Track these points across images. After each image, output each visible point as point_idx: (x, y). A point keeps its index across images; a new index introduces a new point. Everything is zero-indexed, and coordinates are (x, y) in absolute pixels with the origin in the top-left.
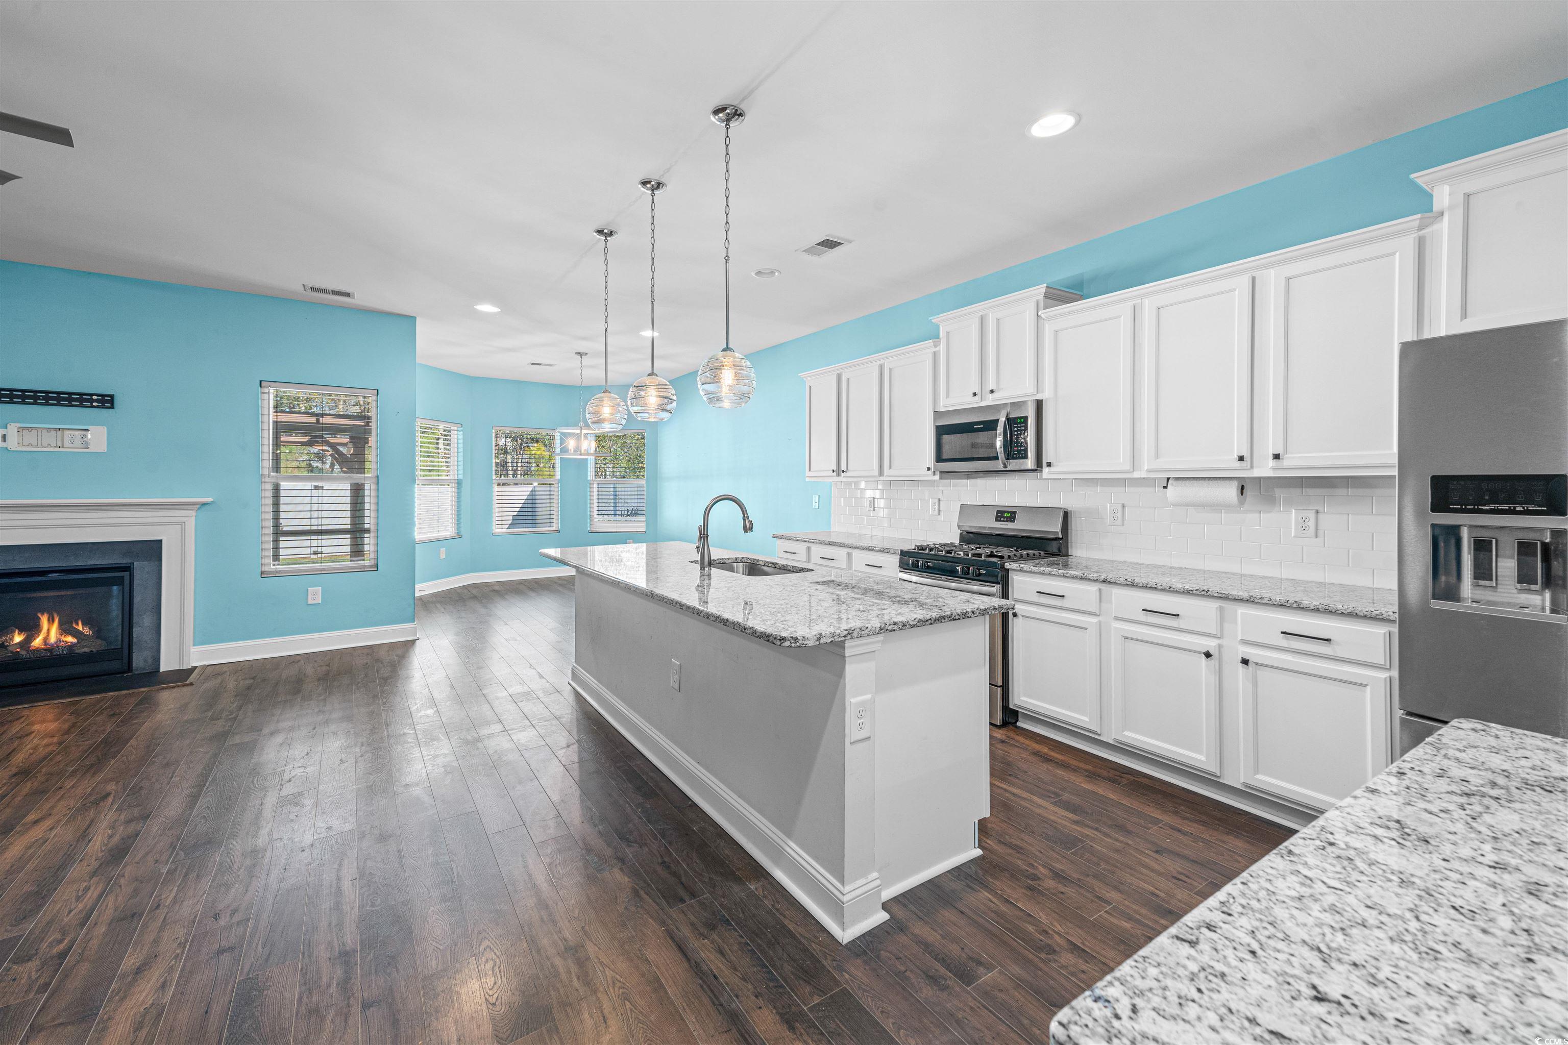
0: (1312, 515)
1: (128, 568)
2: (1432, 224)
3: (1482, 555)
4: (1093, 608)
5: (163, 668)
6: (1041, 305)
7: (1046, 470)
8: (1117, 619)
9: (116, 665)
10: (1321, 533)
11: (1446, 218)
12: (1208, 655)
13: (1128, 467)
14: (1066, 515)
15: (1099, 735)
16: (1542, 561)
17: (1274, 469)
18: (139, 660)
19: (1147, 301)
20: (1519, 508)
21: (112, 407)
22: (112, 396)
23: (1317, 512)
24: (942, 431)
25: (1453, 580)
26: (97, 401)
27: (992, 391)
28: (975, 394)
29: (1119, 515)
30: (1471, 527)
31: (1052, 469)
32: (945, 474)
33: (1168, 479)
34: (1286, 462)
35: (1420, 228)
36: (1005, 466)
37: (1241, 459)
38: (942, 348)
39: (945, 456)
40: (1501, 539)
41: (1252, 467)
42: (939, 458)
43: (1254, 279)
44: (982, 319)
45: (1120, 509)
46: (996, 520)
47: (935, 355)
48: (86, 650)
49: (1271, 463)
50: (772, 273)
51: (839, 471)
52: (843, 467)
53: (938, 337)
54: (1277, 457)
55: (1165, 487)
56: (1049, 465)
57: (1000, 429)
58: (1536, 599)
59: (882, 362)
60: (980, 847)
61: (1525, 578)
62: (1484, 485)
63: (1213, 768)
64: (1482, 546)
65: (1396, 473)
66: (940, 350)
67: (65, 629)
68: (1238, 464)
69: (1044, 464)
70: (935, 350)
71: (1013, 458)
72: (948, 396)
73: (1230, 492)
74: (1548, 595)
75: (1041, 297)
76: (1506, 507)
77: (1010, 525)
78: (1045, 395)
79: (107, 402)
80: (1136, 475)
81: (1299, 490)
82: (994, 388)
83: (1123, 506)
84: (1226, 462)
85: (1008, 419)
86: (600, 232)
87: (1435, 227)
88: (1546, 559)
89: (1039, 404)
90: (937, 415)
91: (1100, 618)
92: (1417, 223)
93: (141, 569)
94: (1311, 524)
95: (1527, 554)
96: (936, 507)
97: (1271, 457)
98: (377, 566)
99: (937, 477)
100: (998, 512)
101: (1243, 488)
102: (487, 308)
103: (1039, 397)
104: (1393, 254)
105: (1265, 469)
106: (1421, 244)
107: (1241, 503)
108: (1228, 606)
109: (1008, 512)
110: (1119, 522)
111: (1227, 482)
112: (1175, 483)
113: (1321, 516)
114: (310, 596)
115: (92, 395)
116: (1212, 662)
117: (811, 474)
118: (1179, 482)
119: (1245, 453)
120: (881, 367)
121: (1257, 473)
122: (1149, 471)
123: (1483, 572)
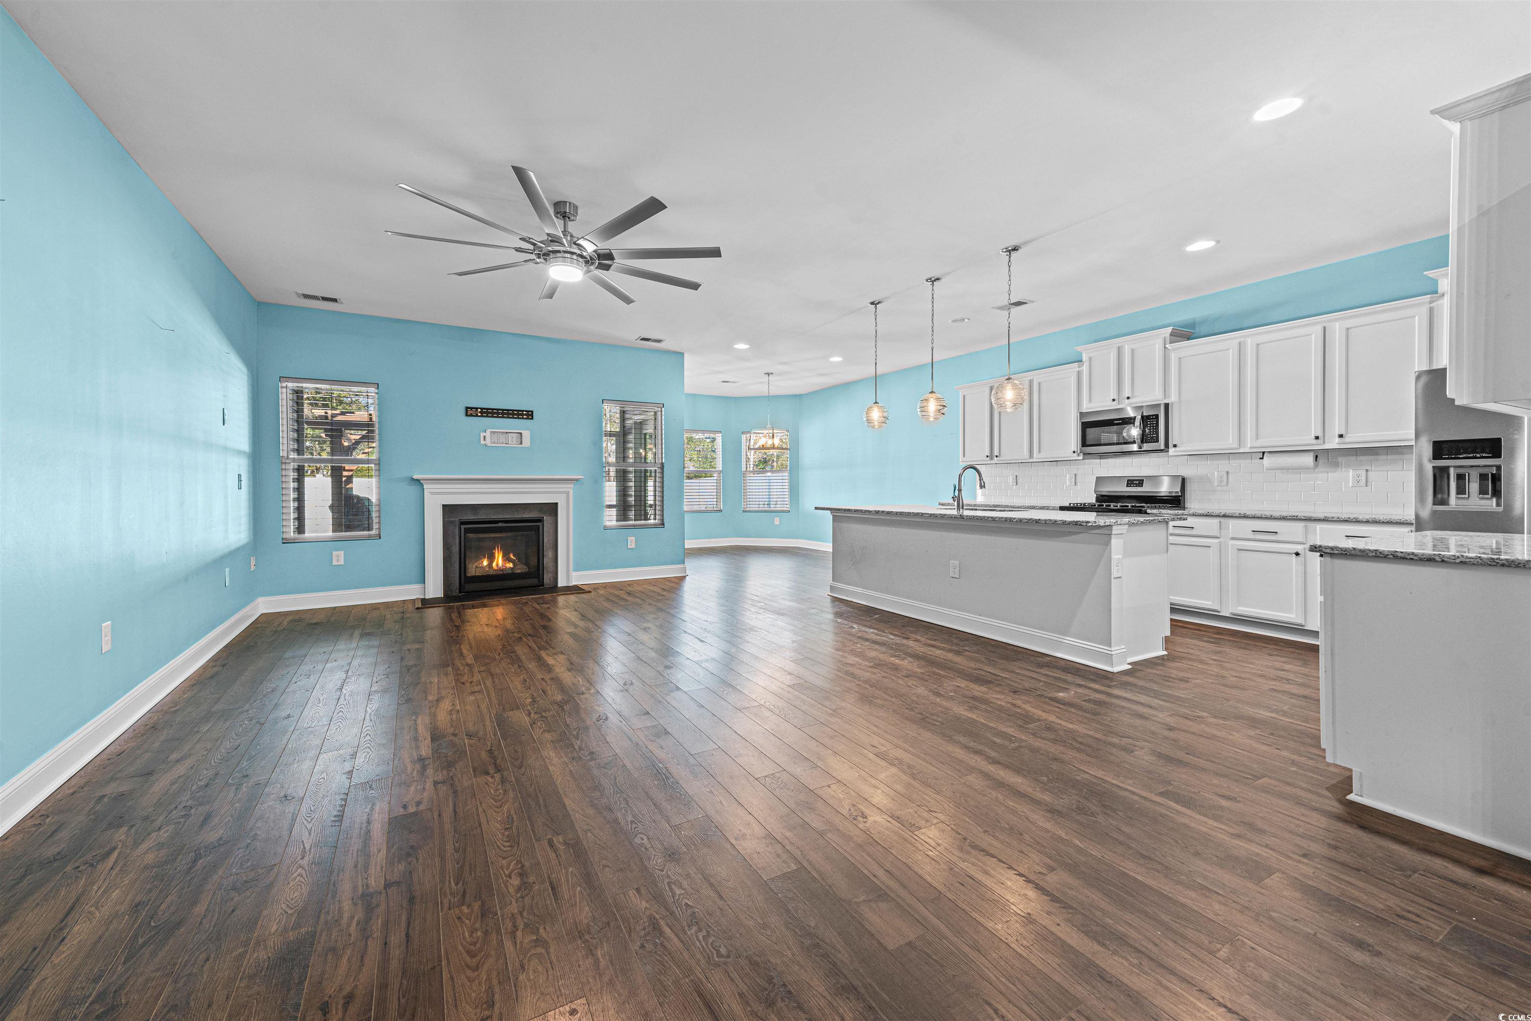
0: (1363, 473)
1: (540, 520)
2: (1437, 300)
3: (1460, 482)
4: (1216, 534)
5: (559, 585)
6: (1168, 340)
7: (1172, 451)
8: (1233, 539)
9: (534, 581)
10: (1369, 483)
11: (1446, 297)
12: (1297, 554)
13: (1236, 445)
14: (1183, 480)
15: (1219, 612)
16: (1492, 483)
17: (1339, 444)
18: (547, 578)
19: (1249, 340)
20: (1478, 455)
21: (532, 418)
22: (532, 412)
23: (1367, 471)
24: (1086, 426)
25: (1446, 496)
26: (525, 415)
27: (1128, 398)
28: (1114, 400)
29: (1225, 478)
30: (1455, 467)
31: (1177, 449)
32: (1087, 455)
33: (1264, 453)
34: (1347, 439)
35: (1431, 302)
36: (1140, 447)
37: (1317, 438)
38: (1085, 368)
39: (1088, 443)
40: (1471, 473)
41: (1324, 443)
42: (1084, 444)
43: (1325, 328)
44: (1120, 350)
45: (1225, 475)
46: (1127, 486)
47: (1079, 374)
48: (519, 571)
49: (1337, 440)
50: (963, 320)
51: (991, 456)
52: (996, 453)
53: (1081, 361)
54: (1341, 436)
55: (1262, 458)
56: (1175, 446)
57: (1137, 423)
58: (1488, 502)
59: (1031, 378)
60: (1166, 649)
61: (1483, 491)
62: (1460, 445)
63: (1300, 620)
64: (1460, 477)
65: (1414, 444)
66: (1083, 370)
67: (506, 558)
68: (1315, 441)
69: (1171, 445)
70: (1078, 369)
71: (1146, 442)
72: (1090, 401)
73: (1309, 459)
74: (1494, 500)
75: (1168, 335)
76: (1471, 455)
77: (1139, 489)
78: (1172, 399)
79: (530, 415)
80: (1242, 450)
81: (1355, 457)
82: (1129, 396)
83: (1227, 473)
84: (1306, 440)
85: (1142, 417)
86: (872, 303)
87: (1440, 302)
88: (1494, 482)
89: (1167, 406)
90: (1082, 414)
91: (1220, 540)
92: (1429, 300)
93: (547, 520)
94: (1363, 478)
95: (1484, 480)
96: (1073, 480)
97: (1337, 436)
98: (663, 524)
99: (1081, 457)
100: (1128, 480)
101: (1317, 457)
102: (742, 346)
103: (1166, 401)
104: (1414, 317)
105: (1333, 443)
106: (1431, 310)
107: (1316, 466)
108: (1311, 525)
109: (1137, 480)
110: (1224, 483)
111: (1306, 454)
112: (1269, 455)
113: (1369, 473)
114: (629, 543)
115: (523, 411)
116: (1300, 558)
117: (965, 459)
118: (1272, 455)
119: (1320, 434)
120: (1031, 382)
121: (1327, 446)
122: (1251, 448)
123: (1461, 490)
